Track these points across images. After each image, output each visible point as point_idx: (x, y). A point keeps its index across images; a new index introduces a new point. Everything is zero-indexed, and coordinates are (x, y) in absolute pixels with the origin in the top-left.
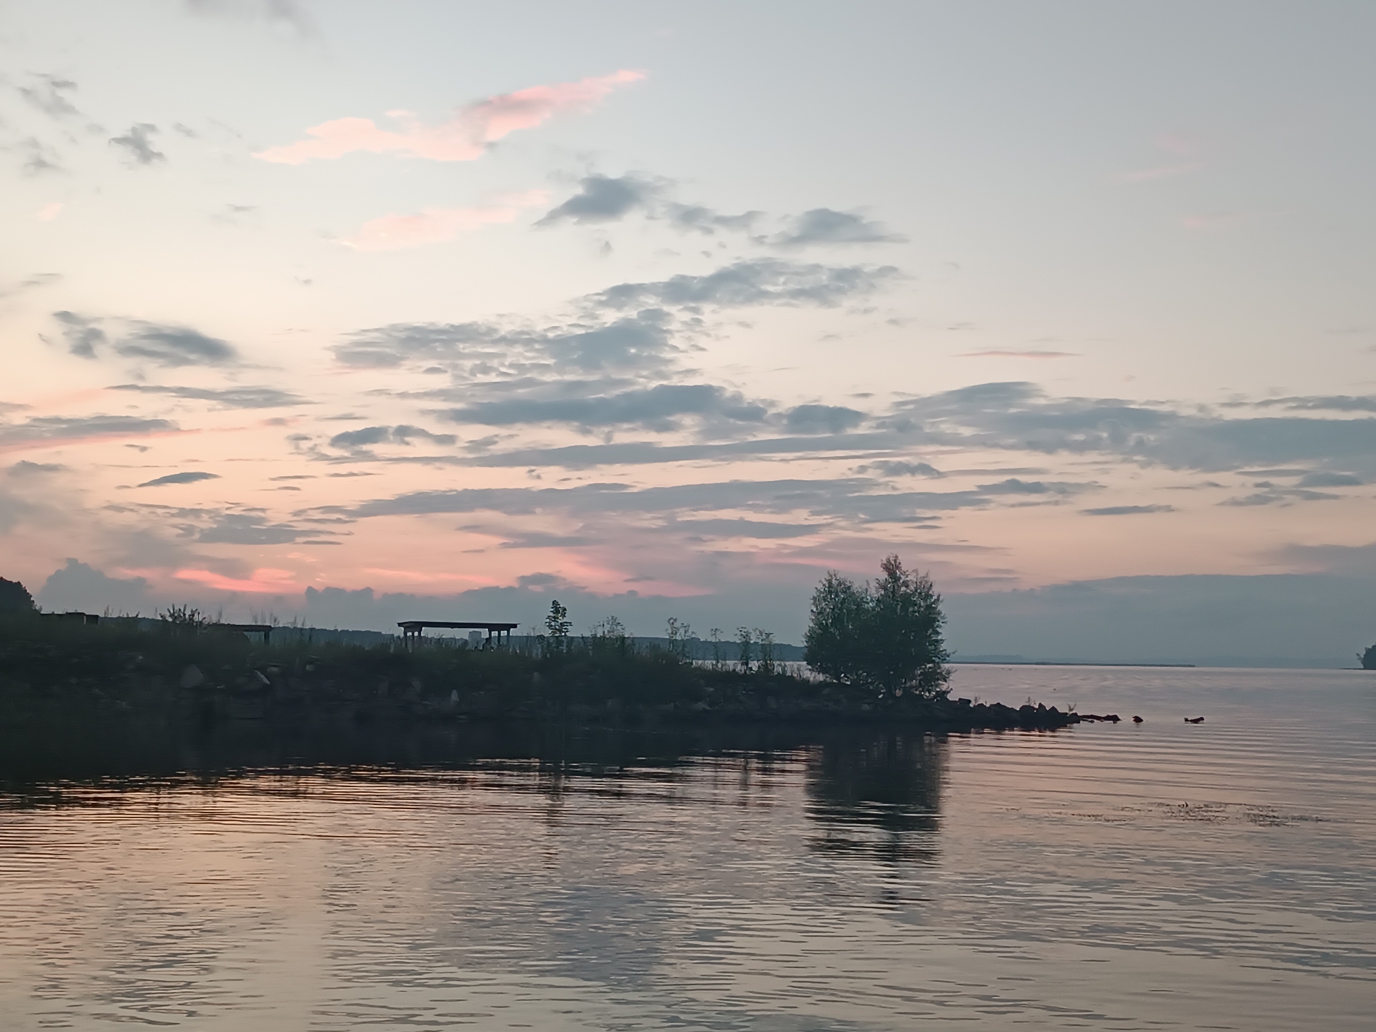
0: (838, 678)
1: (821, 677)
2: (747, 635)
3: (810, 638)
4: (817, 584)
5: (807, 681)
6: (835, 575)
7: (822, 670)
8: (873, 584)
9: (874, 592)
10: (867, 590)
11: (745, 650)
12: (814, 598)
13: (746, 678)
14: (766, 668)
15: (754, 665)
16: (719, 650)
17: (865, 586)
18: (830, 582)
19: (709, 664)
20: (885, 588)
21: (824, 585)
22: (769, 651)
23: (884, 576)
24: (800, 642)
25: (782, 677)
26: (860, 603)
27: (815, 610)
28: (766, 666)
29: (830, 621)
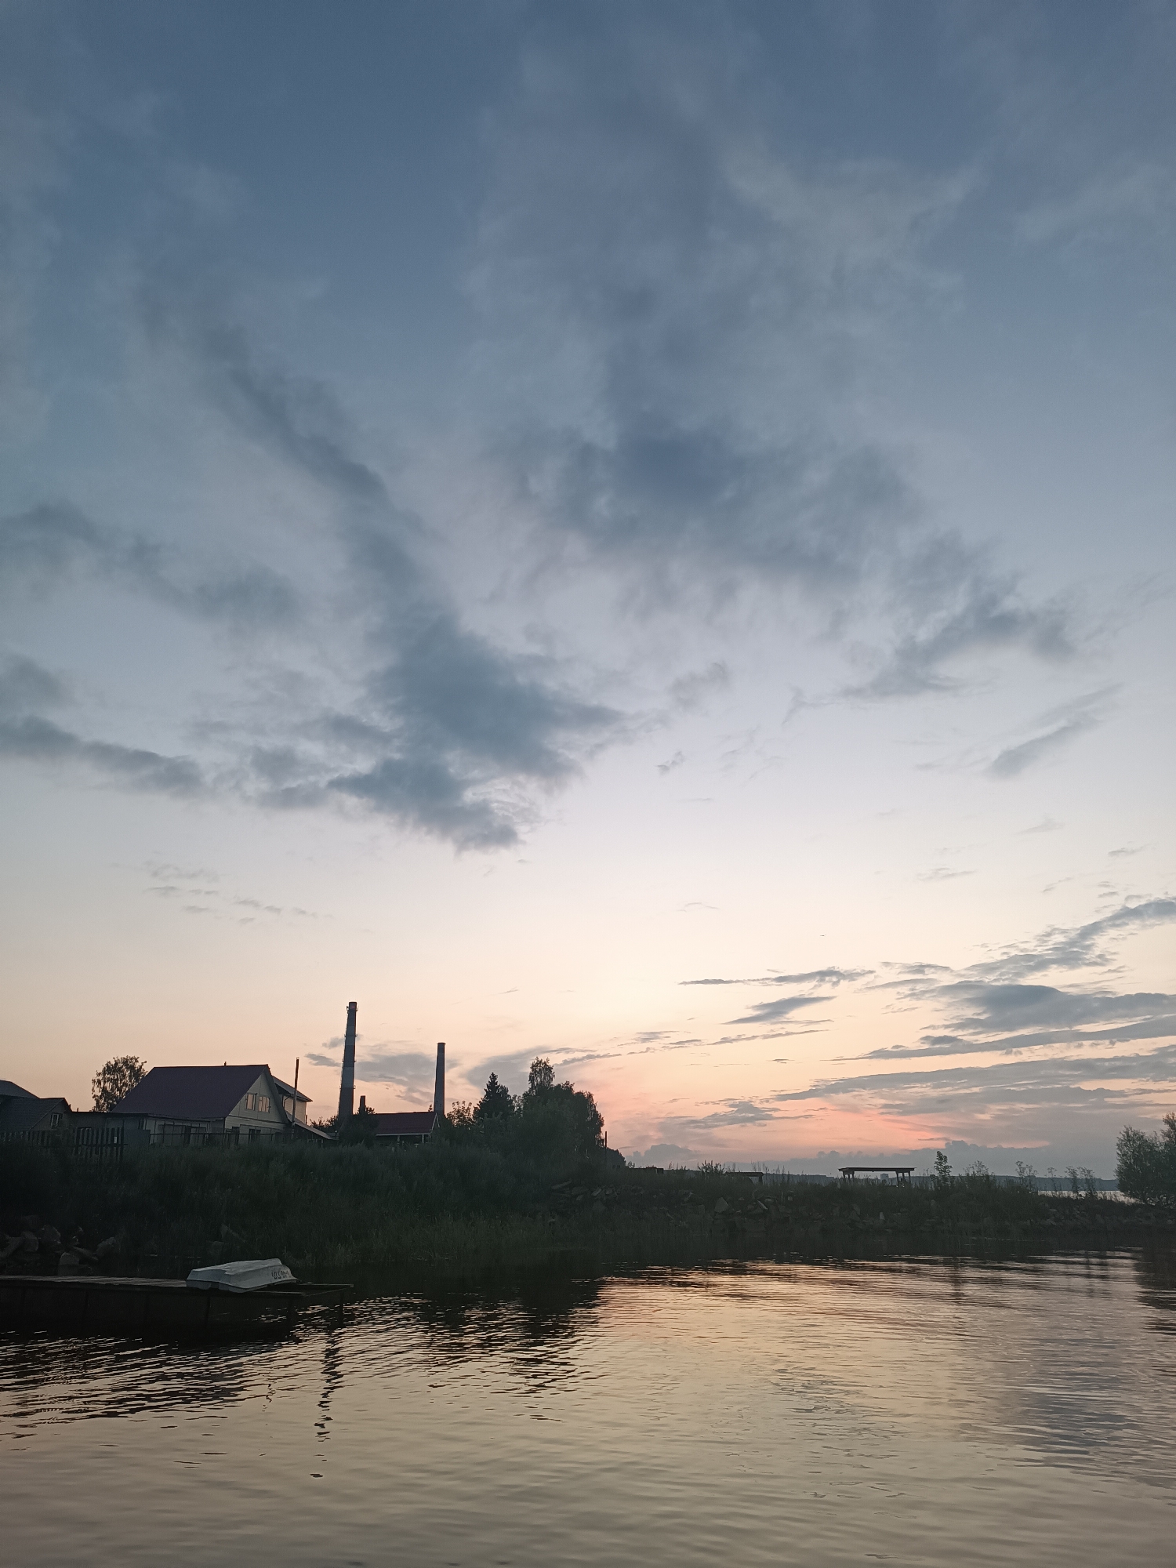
0: (1145, 1201)
1: (1132, 1200)
2: (1073, 1173)
3: (1120, 1173)
4: (1116, 1135)
5: (1122, 1203)
6: (1131, 1129)
7: (1132, 1196)
8: (1159, 1134)
9: (1162, 1140)
10: (1156, 1138)
11: (1074, 1184)
12: (1118, 1145)
13: (1078, 1202)
14: (1091, 1196)
15: (1083, 1193)
16: (1055, 1183)
17: (1153, 1135)
18: (1127, 1133)
19: (1049, 1193)
20: (1169, 1136)
21: (1123, 1135)
22: (1091, 1184)
23: (1166, 1128)
24: (1112, 1176)
25: (1104, 1201)
26: (1152, 1146)
27: (1119, 1152)
28: (1091, 1193)
29: (1132, 1160)
